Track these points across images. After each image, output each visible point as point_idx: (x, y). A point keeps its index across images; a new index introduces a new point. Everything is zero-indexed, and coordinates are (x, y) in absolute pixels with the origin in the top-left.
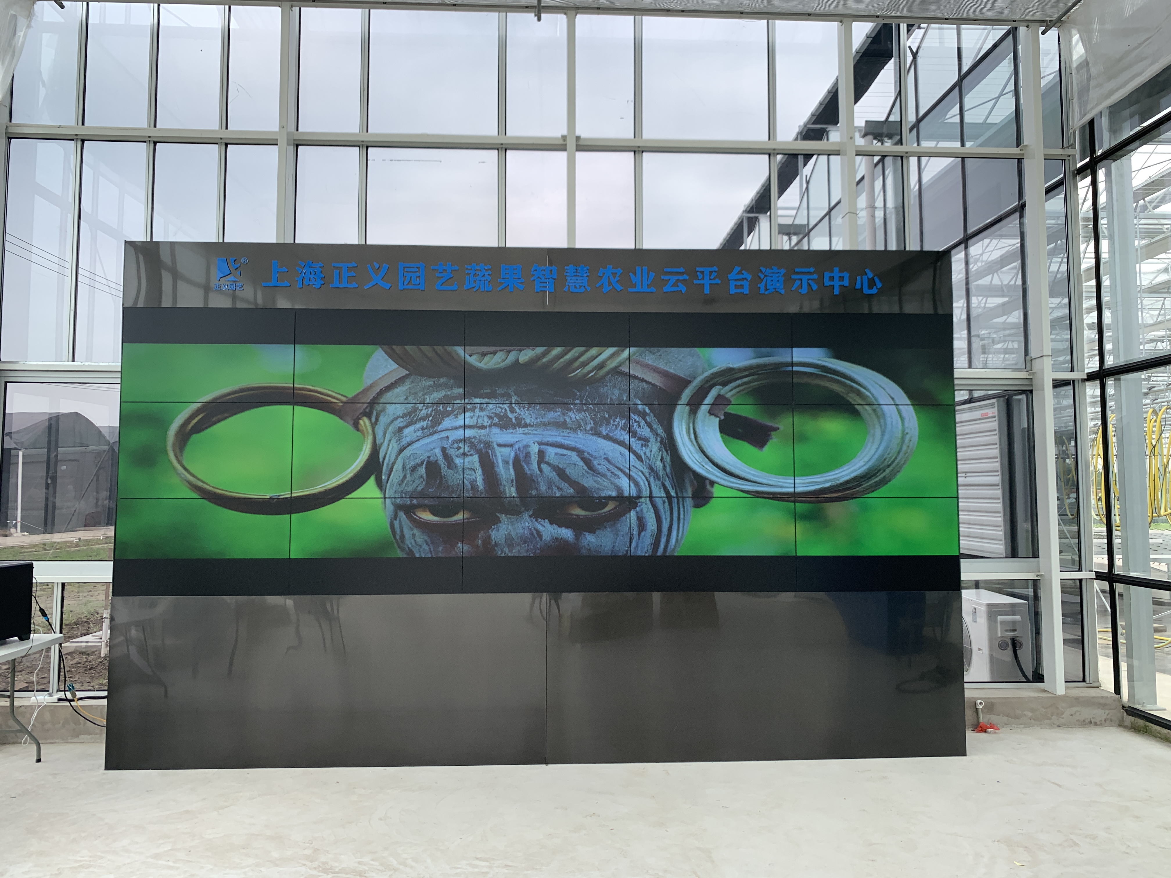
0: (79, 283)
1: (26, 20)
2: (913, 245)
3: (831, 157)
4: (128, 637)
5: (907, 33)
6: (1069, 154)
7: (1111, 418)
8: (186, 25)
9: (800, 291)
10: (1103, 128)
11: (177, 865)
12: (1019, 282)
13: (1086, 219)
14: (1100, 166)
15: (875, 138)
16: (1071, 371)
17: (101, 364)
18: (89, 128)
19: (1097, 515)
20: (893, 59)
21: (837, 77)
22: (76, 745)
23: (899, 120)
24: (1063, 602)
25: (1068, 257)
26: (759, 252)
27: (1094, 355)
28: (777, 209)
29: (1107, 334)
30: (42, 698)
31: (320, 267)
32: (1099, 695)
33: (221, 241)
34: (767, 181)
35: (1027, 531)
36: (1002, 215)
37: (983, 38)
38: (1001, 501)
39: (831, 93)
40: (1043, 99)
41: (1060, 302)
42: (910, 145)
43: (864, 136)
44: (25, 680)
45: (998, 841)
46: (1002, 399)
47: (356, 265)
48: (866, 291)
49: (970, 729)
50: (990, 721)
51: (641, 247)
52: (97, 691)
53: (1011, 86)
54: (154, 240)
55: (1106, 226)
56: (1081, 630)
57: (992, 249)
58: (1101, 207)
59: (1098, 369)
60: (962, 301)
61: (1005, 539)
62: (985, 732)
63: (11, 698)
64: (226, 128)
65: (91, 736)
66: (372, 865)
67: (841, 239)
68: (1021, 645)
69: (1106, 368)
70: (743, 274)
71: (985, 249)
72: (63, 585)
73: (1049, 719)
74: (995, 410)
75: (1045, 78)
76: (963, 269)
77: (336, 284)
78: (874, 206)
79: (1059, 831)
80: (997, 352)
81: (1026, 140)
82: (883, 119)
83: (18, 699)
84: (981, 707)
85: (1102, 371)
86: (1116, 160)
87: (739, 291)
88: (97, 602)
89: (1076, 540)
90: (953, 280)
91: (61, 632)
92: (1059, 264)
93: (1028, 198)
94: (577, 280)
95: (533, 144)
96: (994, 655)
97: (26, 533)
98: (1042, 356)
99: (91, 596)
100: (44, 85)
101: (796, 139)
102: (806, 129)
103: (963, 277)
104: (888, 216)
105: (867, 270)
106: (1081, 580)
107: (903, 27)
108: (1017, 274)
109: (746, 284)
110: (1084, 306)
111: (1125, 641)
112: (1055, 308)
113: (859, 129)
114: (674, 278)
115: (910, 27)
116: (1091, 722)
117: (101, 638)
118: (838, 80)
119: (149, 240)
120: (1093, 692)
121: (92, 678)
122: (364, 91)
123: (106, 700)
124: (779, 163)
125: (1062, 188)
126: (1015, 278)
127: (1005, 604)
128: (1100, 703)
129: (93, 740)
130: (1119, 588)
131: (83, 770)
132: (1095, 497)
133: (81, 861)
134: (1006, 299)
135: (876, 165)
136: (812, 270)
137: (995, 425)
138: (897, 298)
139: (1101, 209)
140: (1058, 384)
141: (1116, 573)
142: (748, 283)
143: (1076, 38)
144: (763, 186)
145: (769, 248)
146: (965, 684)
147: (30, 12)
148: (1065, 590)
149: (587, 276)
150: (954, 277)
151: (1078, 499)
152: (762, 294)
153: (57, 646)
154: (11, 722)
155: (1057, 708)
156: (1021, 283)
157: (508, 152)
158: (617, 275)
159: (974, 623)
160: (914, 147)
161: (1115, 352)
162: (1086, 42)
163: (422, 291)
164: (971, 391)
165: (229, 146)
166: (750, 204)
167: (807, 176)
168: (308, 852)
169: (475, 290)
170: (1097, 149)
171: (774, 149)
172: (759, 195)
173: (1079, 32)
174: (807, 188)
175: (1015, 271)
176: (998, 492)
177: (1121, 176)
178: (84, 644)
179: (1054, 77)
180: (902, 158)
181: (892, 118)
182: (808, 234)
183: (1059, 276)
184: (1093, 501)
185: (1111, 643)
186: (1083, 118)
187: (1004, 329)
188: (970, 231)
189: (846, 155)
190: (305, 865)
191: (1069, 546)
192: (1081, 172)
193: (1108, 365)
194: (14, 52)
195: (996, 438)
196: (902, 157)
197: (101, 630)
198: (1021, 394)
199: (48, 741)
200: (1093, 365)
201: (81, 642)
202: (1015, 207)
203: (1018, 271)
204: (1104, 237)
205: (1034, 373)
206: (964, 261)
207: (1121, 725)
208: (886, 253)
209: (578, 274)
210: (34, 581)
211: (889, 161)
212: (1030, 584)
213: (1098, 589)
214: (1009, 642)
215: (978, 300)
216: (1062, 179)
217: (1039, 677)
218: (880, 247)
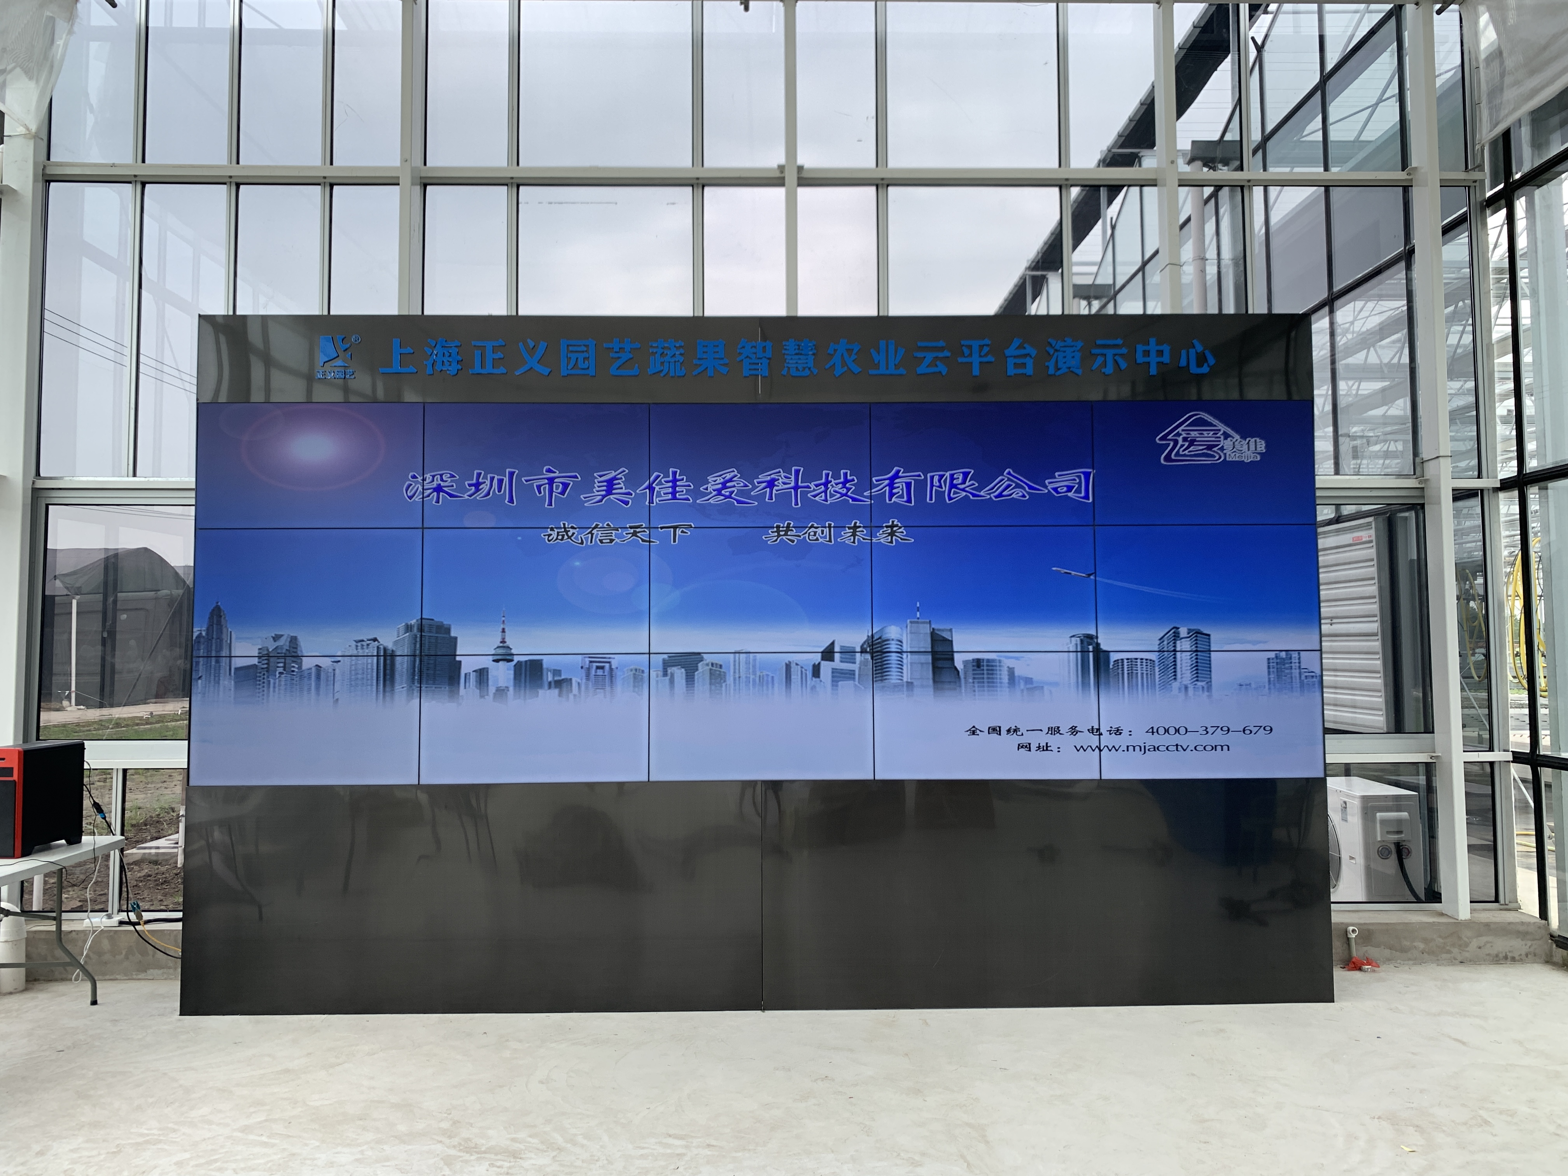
0: (141, 375)
1: (66, 24)
2: (1257, 306)
3: (1145, 189)
4: (210, 841)
5: (1250, 20)
6: (1475, 178)
7: (1535, 545)
8: (275, 27)
9: (1103, 370)
10: (1523, 141)
11: (273, 1141)
12: (1406, 359)
13: (1499, 271)
14: (1518, 195)
15: (1205, 165)
16: (1479, 477)
17: (171, 479)
18: (151, 166)
19: (1514, 677)
20: (1230, 56)
21: (1153, 83)
22: (143, 983)
23: (1239, 139)
24: (1467, 794)
25: (1474, 325)
26: (1048, 318)
27: (1511, 459)
28: (1071, 264)
29: (1528, 430)
30: (98, 921)
31: (456, 346)
32: (1518, 920)
33: (326, 313)
34: (1057, 228)
35: (1417, 699)
36: (1380, 266)
37: (1354, 24)
38: (1380, 656)
39: (1145, 104)
40: (1438, 105)
41: (1462, 386)
42: (1253, 170)
43: (1189, 163)
44: (78, 897)
45: (1379, 1118)
46: (1381, 518)
47: (504, 344)
48: (1194, 369)
49: (1339, 966)
50: (1367, 955)
51: (886, 314)
52: (170, 911)
53: (1394, 89)
54: (238, 313)
55: (1527, 280)
56: (1492, 833)
57: (1368, 315)
58: (1521, 253)
59: (1516, 474)
60: (1326, 387)
61: (1387, 709)
62: (1360, 969)
63: (58, 920)
64: (332, 164)
65: (161, 971)
66: (530, 1143)
67: (1159, 304)
68: (1409, 852)
69: (1528, 472)
70: (1025, 348)
71: (1358, 315)
72: (125, 771)
73: (1449, 952)
74: (1372, 532)
75: (1442, 77)
76: (1326, 343)
77: (478, 369)
78: (1204, 256)
79: (1463, 1105)
80: (1376, 455)
81: (1415, 161)
82: (1216, 137)
83: (67, 922)
84: (1354, 936)
85: (1521, 477)
86: (1541, 186)
87: (1020, 371)
88: (173, 796)
89: (1486, 711)
90: (1314, 358)
91: (122, 834)
92: (1459, 335)
93: (1417, 241)
94: (799, 359)
95: (740, 178)
96: (1372, 866)
97: (82, 707)
98: (1438, 457)
99: (166, 788)
100: (92, 111)
101: (1099, 166)
102: (1110, 155)
103: (1326, 354)
104: (1223, 270)
105: (1195, 342)
106: (1492, 764)
107: (1244, 9)
108: (1403, 348)
109: (1029, 362)
110: (1497, 391)
111: (1554, 848)
112: (1455, 394)
113: (1184, 153)
114: (930, 356)
115: (1254, 9)
116: (1506, 958)
117: (177, 843)
118: (1153, 87)
119: (231, 313)
120: (1509, 917)
121: (165, 895)
122: (513, 110)
123: (180, 924)
124: (1074, 202)
125: (1465, 226)
126: (1398, 355)
127: (1386, 797)
128: (1520, 931)
129: (165, 976)
130: (1547, 774)
131: (151, 1016)
132: (1511, 652)
133: (148, 1135)
134: (1387, 383)
135: (1207, 201)
136: (1119, 341)
137: (1372, 552)
138: (1236, 381)
139: (1521, 256)
140: (1460, 495)
141: (1542, 753)
142: (1032, 360)
143: (1484, 19)
144: (1052, 234)
145: (1060, 313)
146: (1332, 905)
147: (71, 13)
148: (1469, 778)
149: (814, 354)
150: (1314, 354)
151: (1487, 656)
152: (1051, 375)
153: (117, 852)
154: (59, 953)
155: (1460, 938)
156: (1407, 361)
157: (706, 189)
158: (855, 351)
159: (1344, 823)
160: (1260, 174)
161: (1540, 453)
162: (1499, 23)
163: (591, 376)
164: (1338, 506)
165: (335, 187)
166: (1036, 257)
167: (1112, 219)
168: (445, 1125)
169: (662, 375)
170: (1514, 170)
171: (1067, 180)
172: (1047, 246)
173: (1489, 10)
174: (1113, 235)
175: (1399, 345)
176: (1376, 644)
177: (1548, 207)
178: (153, 851)
179: (1455, 72)
180: (1242, 189)
181: (1228, 137)
182: (1114, 297)
183: (1459, 351)
184: (1510, 659)
185: (1535, 850)
186: (1495, 127)
187: (1385, 424)
188: (1338, 287)
189: (1165, 185)
190: (441, 1142)
191: (1477, 719)
192: (1492, 203)
193: (1530, 469)
194: (52, 67)
195: (1373, 571)
196: (1242, 187)
197: (178, 832)
198: (1408, 510)
199: (107, 977)
200: (1509, 470)
201: (150, 848)
202: (1400, 254)
203: (1404, 343)
204: (1525, 296)
205: (1427, 480)
206: (1328, 331)
207: (1549, 961)
208: (1220, 317)
209: (800, 352)
210: (86, 766)
211: (1225, 193)
212: (1422, 769)
213: (1517, 777)
214: (1393, 848)
215: (1347, 384)
216: (1465, 213)
217: (1434, 896)
218: (1213, 310)
